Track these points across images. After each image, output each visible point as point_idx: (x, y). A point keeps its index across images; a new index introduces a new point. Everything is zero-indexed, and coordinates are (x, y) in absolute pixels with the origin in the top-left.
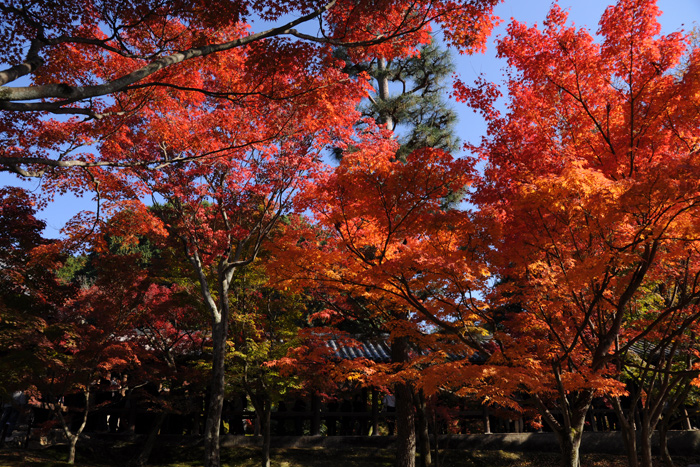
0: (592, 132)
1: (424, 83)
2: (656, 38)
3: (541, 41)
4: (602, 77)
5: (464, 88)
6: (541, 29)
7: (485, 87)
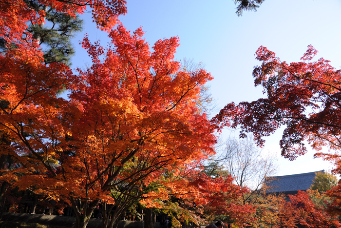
0: (135, 86)
1: (64, 29)
2: (171, 60)
3: (129, 39)
4: (148, 65)
5: (88, 42)
6: (131, 34)
7: (99, 47)
